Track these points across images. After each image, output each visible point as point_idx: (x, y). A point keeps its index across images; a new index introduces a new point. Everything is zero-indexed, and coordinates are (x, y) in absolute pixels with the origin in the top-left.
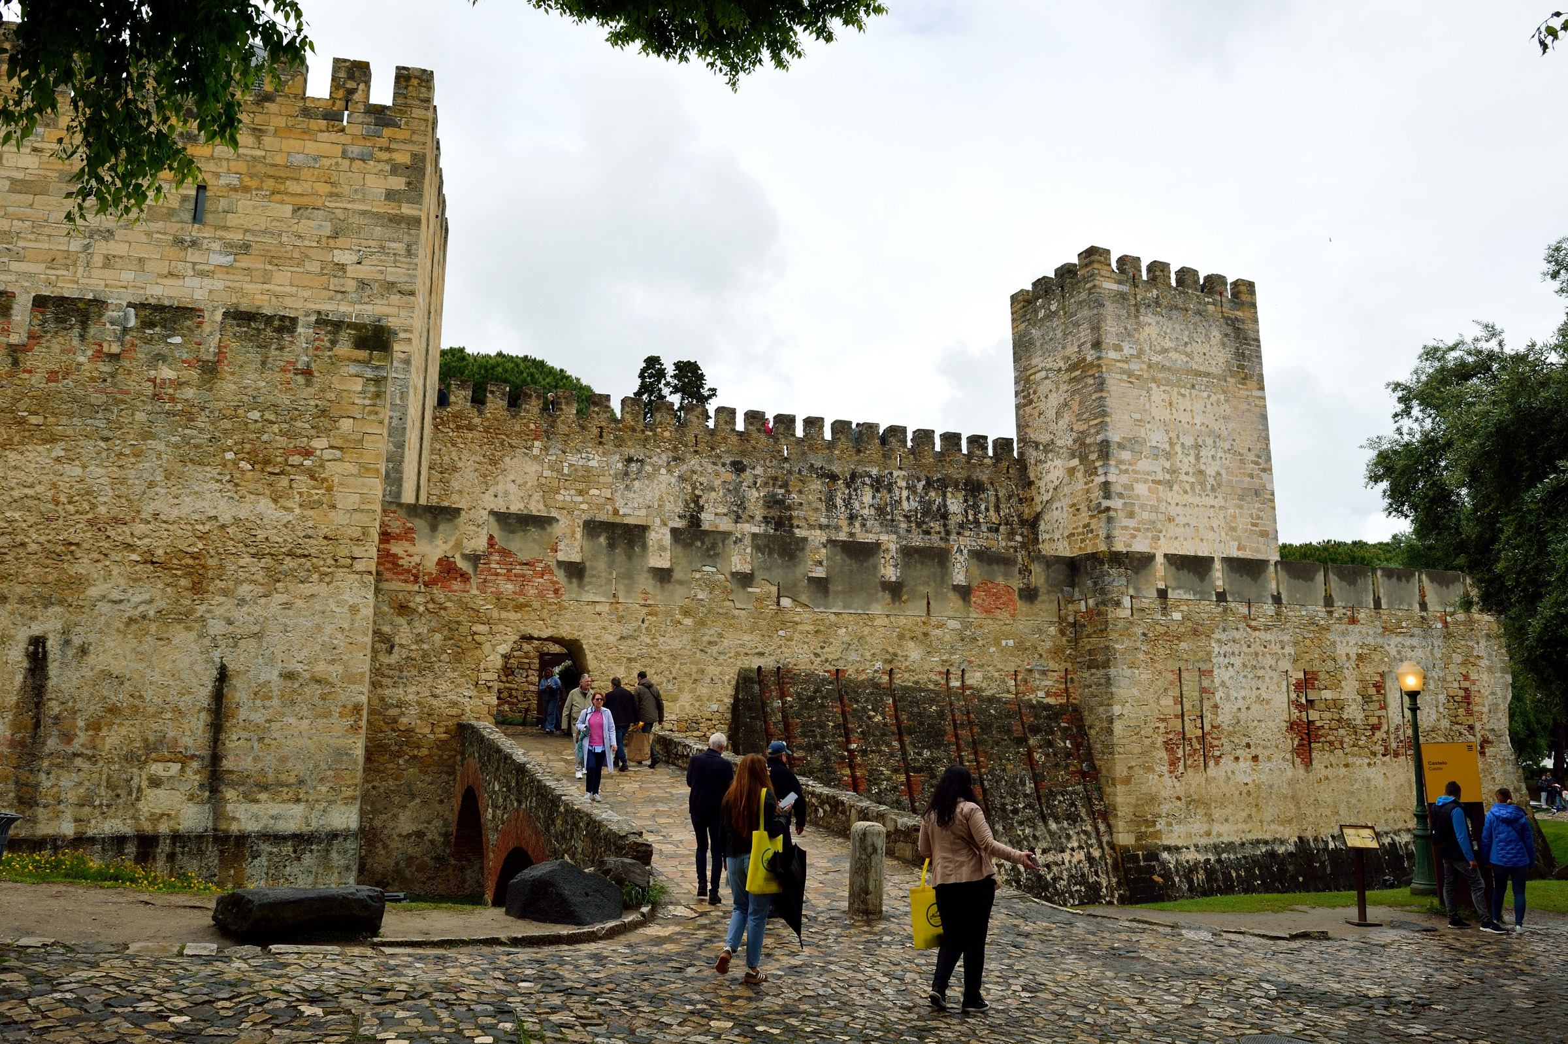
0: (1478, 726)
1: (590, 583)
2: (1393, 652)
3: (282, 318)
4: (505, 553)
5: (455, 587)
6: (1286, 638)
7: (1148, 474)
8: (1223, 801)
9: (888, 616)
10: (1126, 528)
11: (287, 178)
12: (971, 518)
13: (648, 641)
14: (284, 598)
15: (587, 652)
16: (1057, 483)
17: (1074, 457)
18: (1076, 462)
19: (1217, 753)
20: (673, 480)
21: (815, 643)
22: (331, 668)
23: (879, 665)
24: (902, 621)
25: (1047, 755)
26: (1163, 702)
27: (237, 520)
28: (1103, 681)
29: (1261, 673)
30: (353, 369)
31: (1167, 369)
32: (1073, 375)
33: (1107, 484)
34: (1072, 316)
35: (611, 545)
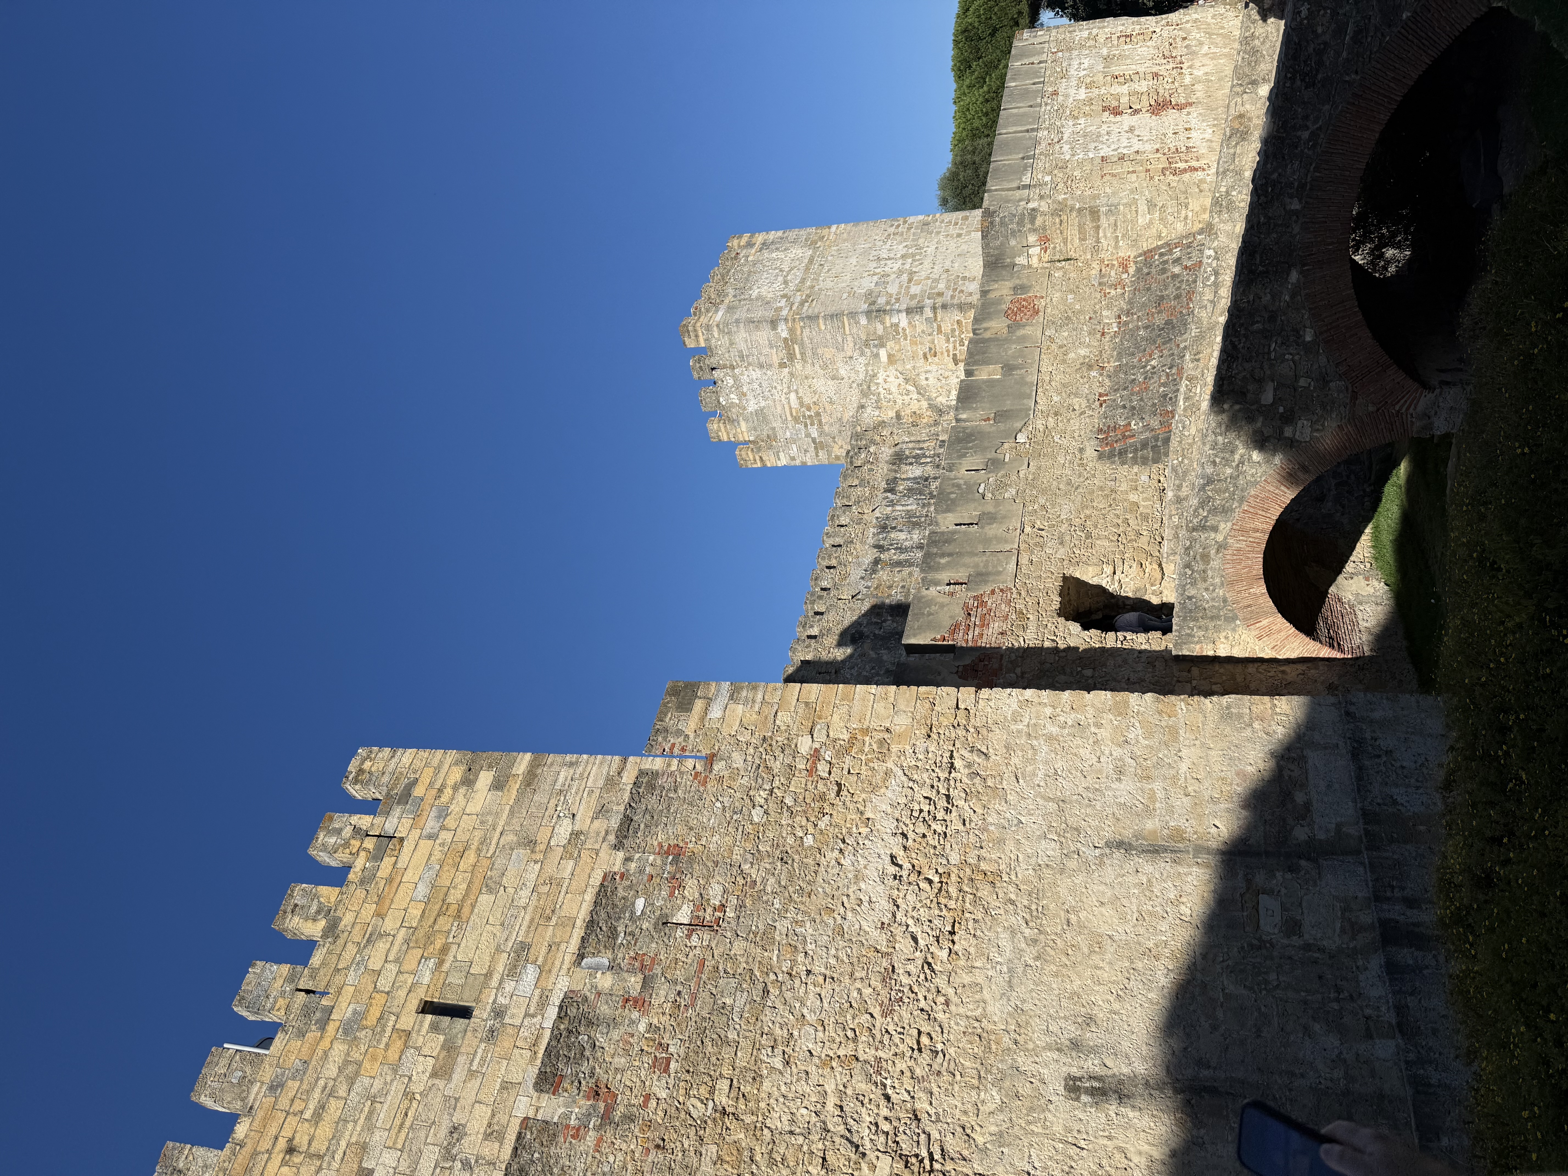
1: (993, 567)
5: (996, 666)
6: (1070, 123)
7: (901, 287)
9: (1038, 372)
10: (953, 297)
11: (443, 901)
16: (901, 380)
17: (877, 355)
18: (883, 353)
19: (1183, 148)
21: (1071, 415)
22: (1107, 727)
23: (1093, 373)
24: (1045, 362)
27: (899, 833)
28: (1112, 219)
29: (1104, 133)
30: (716, 713)
31: (803, 281)
32: (798, 356)
33: (909, 311)
34: (742, 357)
35: (950, 555)
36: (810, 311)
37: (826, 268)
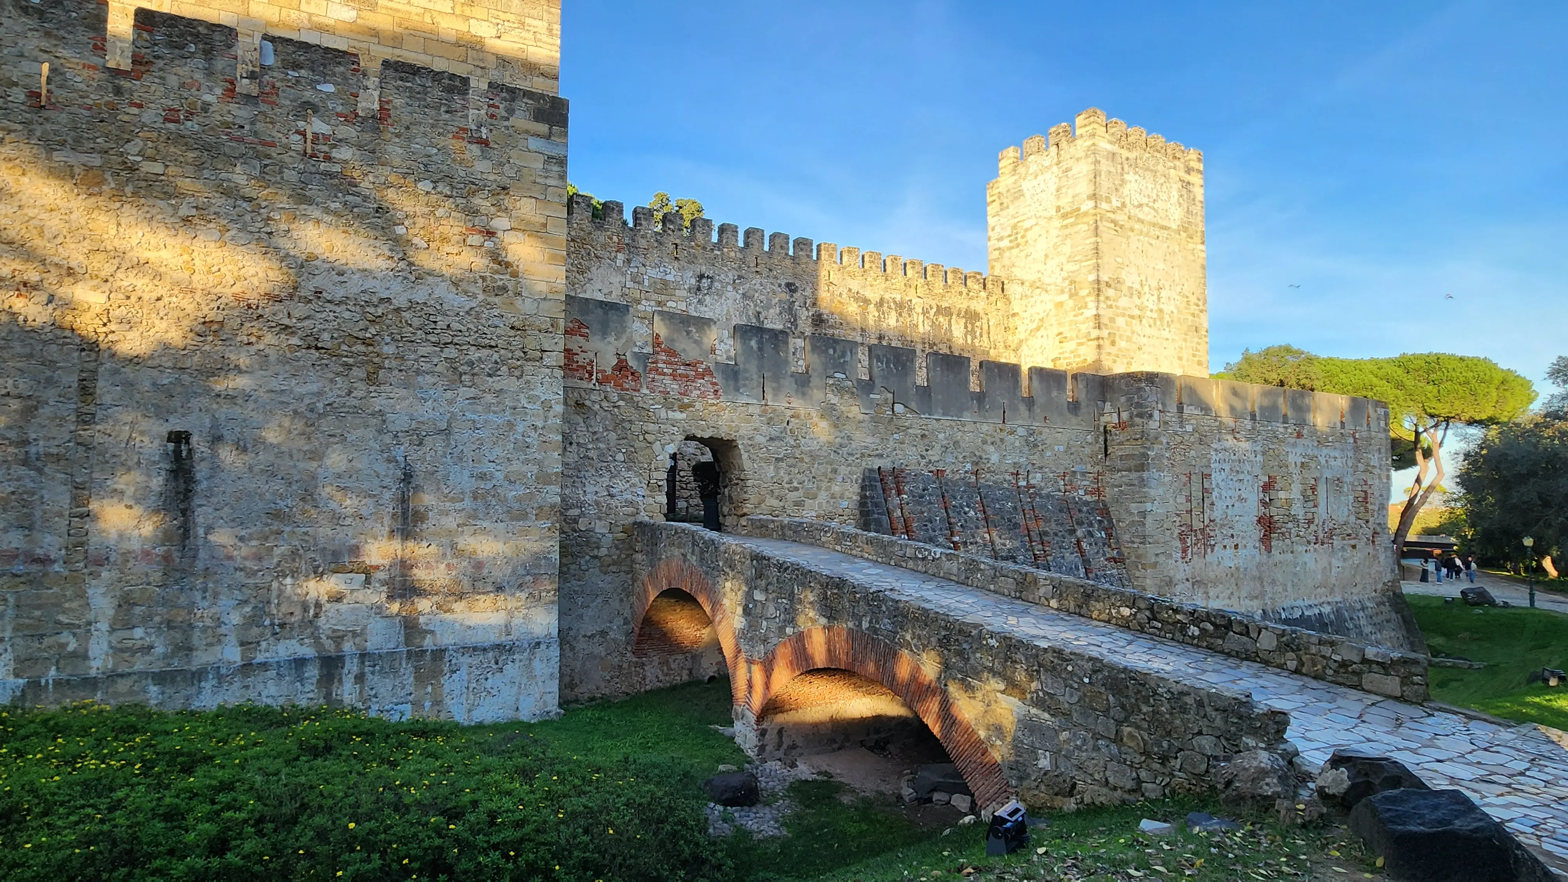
0: (1371, 520)
1: (745, 386)
2: (1323, 462)
3: (452, 77)
4: (671, 352)
5: (626, 386)
6: (1258, 449)
7: (1125, 309)
8: (1216, 582)
9: (975, 423)
10: (1109, 354)
12: (969, 341)
13: (792, 443)
14: (472, 392)
15: (742, 452)
16: (1042, 315)
17: (1063, 292)
18: (1065, 297)
19: (1213, 542)
20: (738, 297)
21: (921, 449)
22: (525, 468)
23: (968, 466)
24: (985, 428)
25: (1091, 544)
26: (1178, 501)
27: (412, 305)
28: (1136, 482)
29: (1241, 477)
30: (534, 144)
31: (1142, 221)
32: (1065, 222)
33: (1097, 316)
34: (1067, 170)
35: (760, 349)
36: (1105, 229)
37: (1153, 242)
